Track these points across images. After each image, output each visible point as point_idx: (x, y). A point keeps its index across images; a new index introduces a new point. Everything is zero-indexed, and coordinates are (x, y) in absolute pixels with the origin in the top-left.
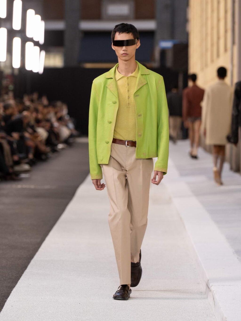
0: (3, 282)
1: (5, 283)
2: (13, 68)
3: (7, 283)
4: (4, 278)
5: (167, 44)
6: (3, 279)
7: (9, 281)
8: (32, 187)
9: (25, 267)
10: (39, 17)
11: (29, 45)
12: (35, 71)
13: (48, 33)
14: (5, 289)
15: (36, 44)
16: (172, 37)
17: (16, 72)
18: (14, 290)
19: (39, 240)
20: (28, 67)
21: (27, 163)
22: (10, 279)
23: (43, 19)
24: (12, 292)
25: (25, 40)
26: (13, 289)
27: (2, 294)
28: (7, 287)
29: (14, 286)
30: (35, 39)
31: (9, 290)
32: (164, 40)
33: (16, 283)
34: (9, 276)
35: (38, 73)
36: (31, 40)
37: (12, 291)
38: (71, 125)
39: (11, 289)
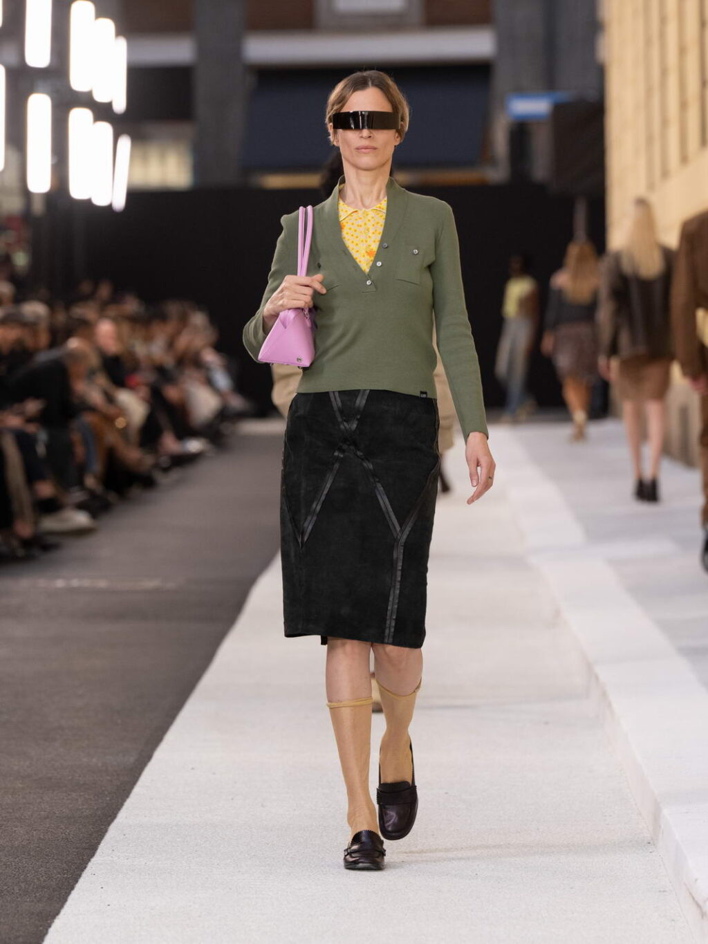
0: (19, 899)
1: (27, 901)
2: (27, 194)
3: (33, 901)
4: (23, 885)
5: (533, 106)
6: (19, 890)
7: (37, 895)
8: (102, 584)
9: (91, 850)
10: (108, 25)
11: (80, 118)
12: (100, 201)
13: (139, 77)
14: (28, 923)
15: (103, 112)
16: (549, 82)
17: (38, 207)
18: (58, 924)
19: (131, 759)
20: (78, 191)
21: (81, 507)
22: (44, 887)
23: (120, 32)
24: (51, 930)
25: (65, 101)
26: (52, 922)
27: (19, 937)
28: (33, 913)
29: (58, 913)
30: (100, 97)
31: (41, 926)
32: (522, 91)
33: (63, 900)
34: (38, 879)
35: (109, 208)
36: (86, 100)
37: (50, 926)
38: (222, 380)
39: (47, 920)
